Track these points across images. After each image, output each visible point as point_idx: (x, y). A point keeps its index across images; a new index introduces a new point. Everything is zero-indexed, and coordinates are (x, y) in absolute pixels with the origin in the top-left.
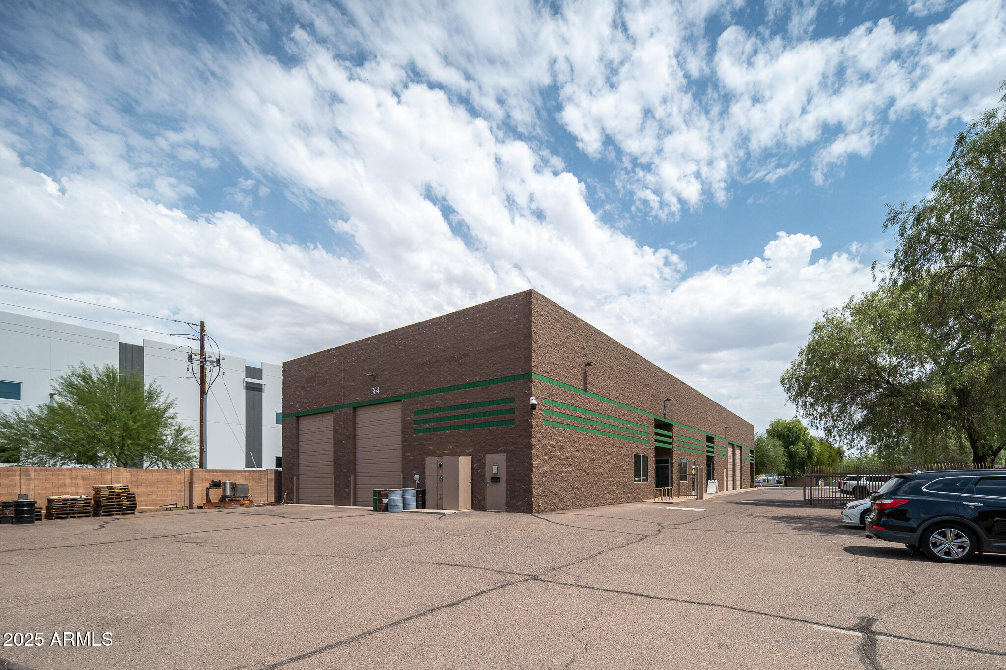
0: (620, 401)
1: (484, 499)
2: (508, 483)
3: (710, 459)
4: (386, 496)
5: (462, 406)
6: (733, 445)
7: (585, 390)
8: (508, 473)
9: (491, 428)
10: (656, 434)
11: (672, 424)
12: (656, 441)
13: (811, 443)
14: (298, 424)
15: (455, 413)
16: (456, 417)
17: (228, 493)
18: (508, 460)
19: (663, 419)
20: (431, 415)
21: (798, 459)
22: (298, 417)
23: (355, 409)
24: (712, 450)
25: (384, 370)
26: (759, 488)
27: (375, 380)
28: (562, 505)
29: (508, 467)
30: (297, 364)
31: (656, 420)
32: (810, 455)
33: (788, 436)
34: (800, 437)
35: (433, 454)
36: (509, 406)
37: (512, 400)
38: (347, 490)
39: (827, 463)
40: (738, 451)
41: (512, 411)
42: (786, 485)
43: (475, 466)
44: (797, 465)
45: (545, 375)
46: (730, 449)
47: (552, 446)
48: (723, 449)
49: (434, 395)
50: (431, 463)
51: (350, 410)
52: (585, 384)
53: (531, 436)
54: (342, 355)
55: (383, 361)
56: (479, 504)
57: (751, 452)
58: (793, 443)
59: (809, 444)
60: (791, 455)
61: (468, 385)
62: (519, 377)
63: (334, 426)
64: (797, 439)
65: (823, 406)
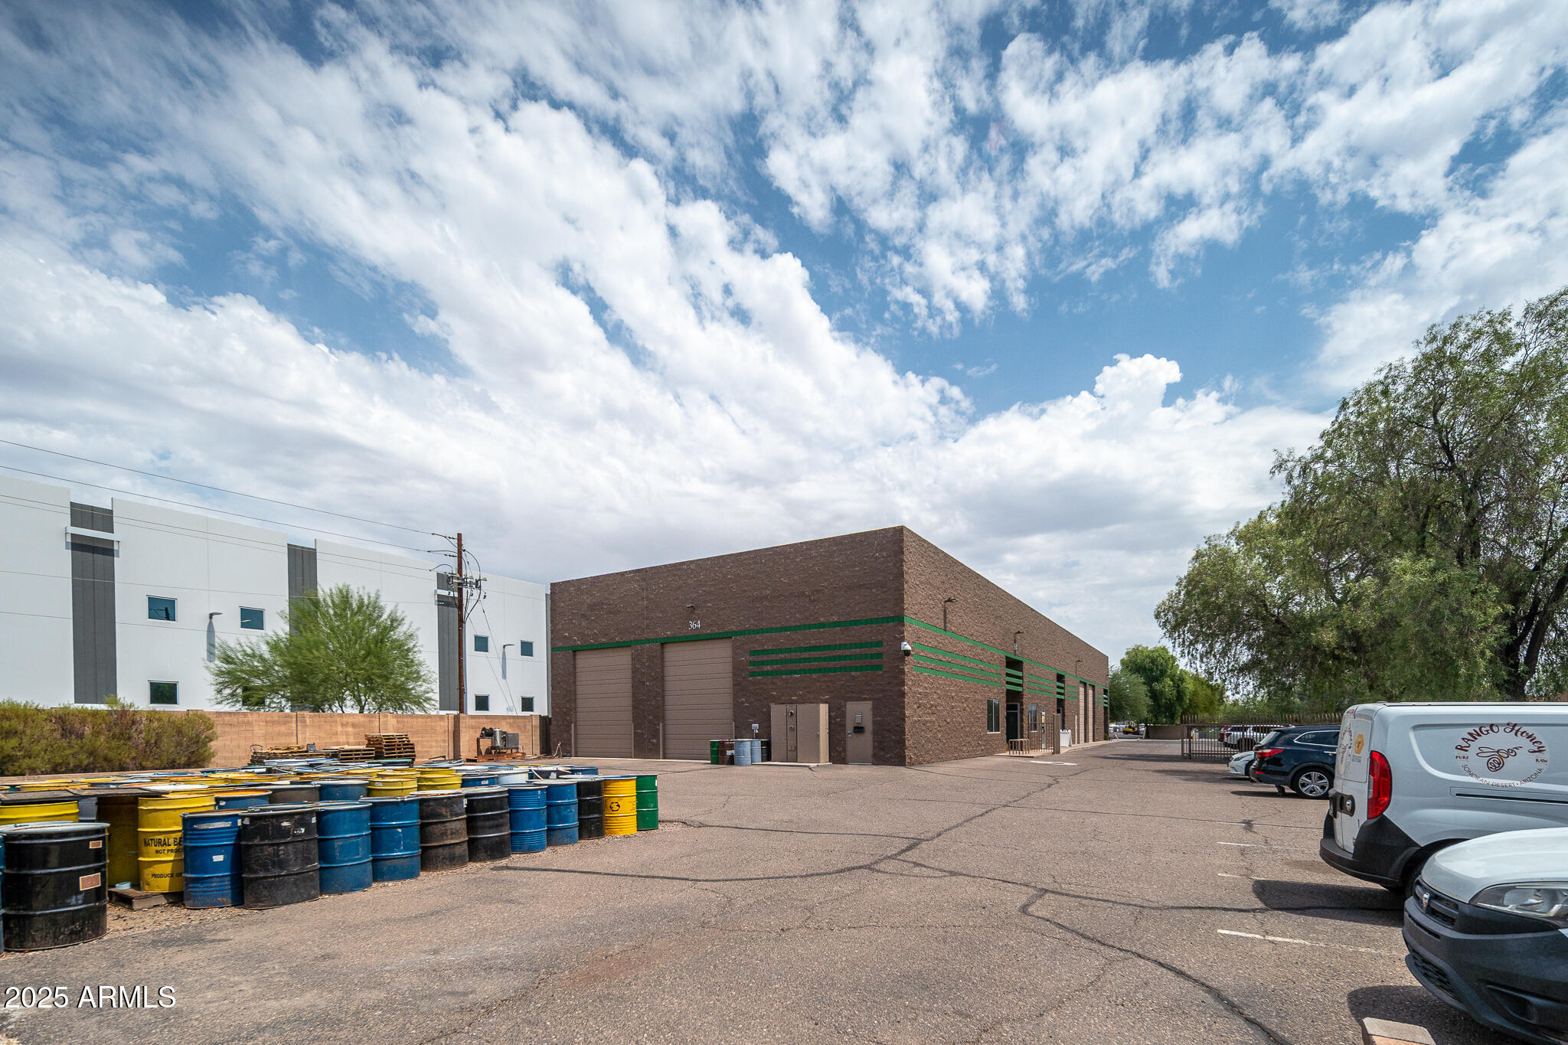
0: (975, 638)
1: (845, 751)
2: (875, 733)
3: (1060, 703)
4: (731, 747)
5: (814, 648)
6: (1085, 684)
7: (945, 630)
8: (874, 723)
9: (853, 673)
10: (1008, 675)
11: (1022, 662)
12: (1008, 683)
13: (1182, 680)
14: (574, 659)
15: (805, 655)
16: (808, 660)
17: (499, 743)
18: (874, 708)
19: (1013, 657)
20: (773, 657)
21: (1164, 701)
22: (574, 652)
23: (662, 644)
24: (1062, 691)
25: (706, 602)
26: (1114, 741)
27: (694, 613)
28: (928, 757)
29: (874, 715)
30: (574, 586)
31: (1007, 658)
32: (1180, 695)
33: (1151, 670)
34: (1166, 671)
35: (779, 701)
36: (875, 650)
37: (879, 644)
38: (655, 741)
39: (1202, 706)
40: (1090, 692)
41: (879, 655)
42: (1147, 737)
43: (833, 714)
44: (1163, 709)
45: (914, 617)
46: (1082, 690)
47: (920, 694)
48: (1074, 689)
49: (778, 634)
50: (778, 712)
51: (656, 646)
52: (945, 623)
53: (903, 684)
54: (644, 580)
55: (704, 591)
56: (838, 756)
57: (1105, 692)
58: (1157, 679)
59: (1179, 680)
60: (1155, 695)
61: (822, 625)
62: (888, 619)
63: (633, 665)
64: (1163, 673)
65: (1204, 645)
